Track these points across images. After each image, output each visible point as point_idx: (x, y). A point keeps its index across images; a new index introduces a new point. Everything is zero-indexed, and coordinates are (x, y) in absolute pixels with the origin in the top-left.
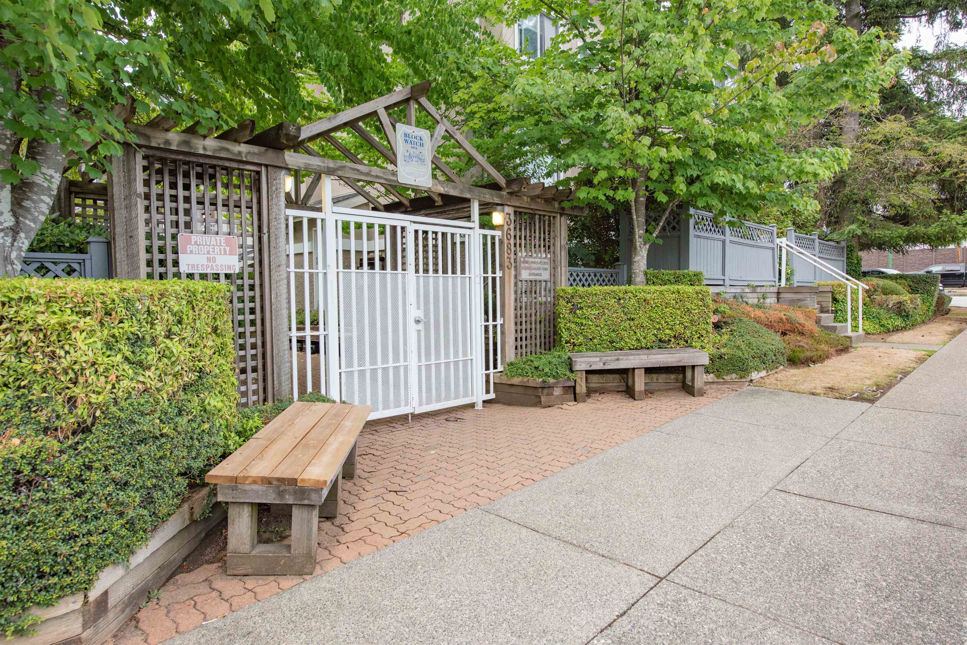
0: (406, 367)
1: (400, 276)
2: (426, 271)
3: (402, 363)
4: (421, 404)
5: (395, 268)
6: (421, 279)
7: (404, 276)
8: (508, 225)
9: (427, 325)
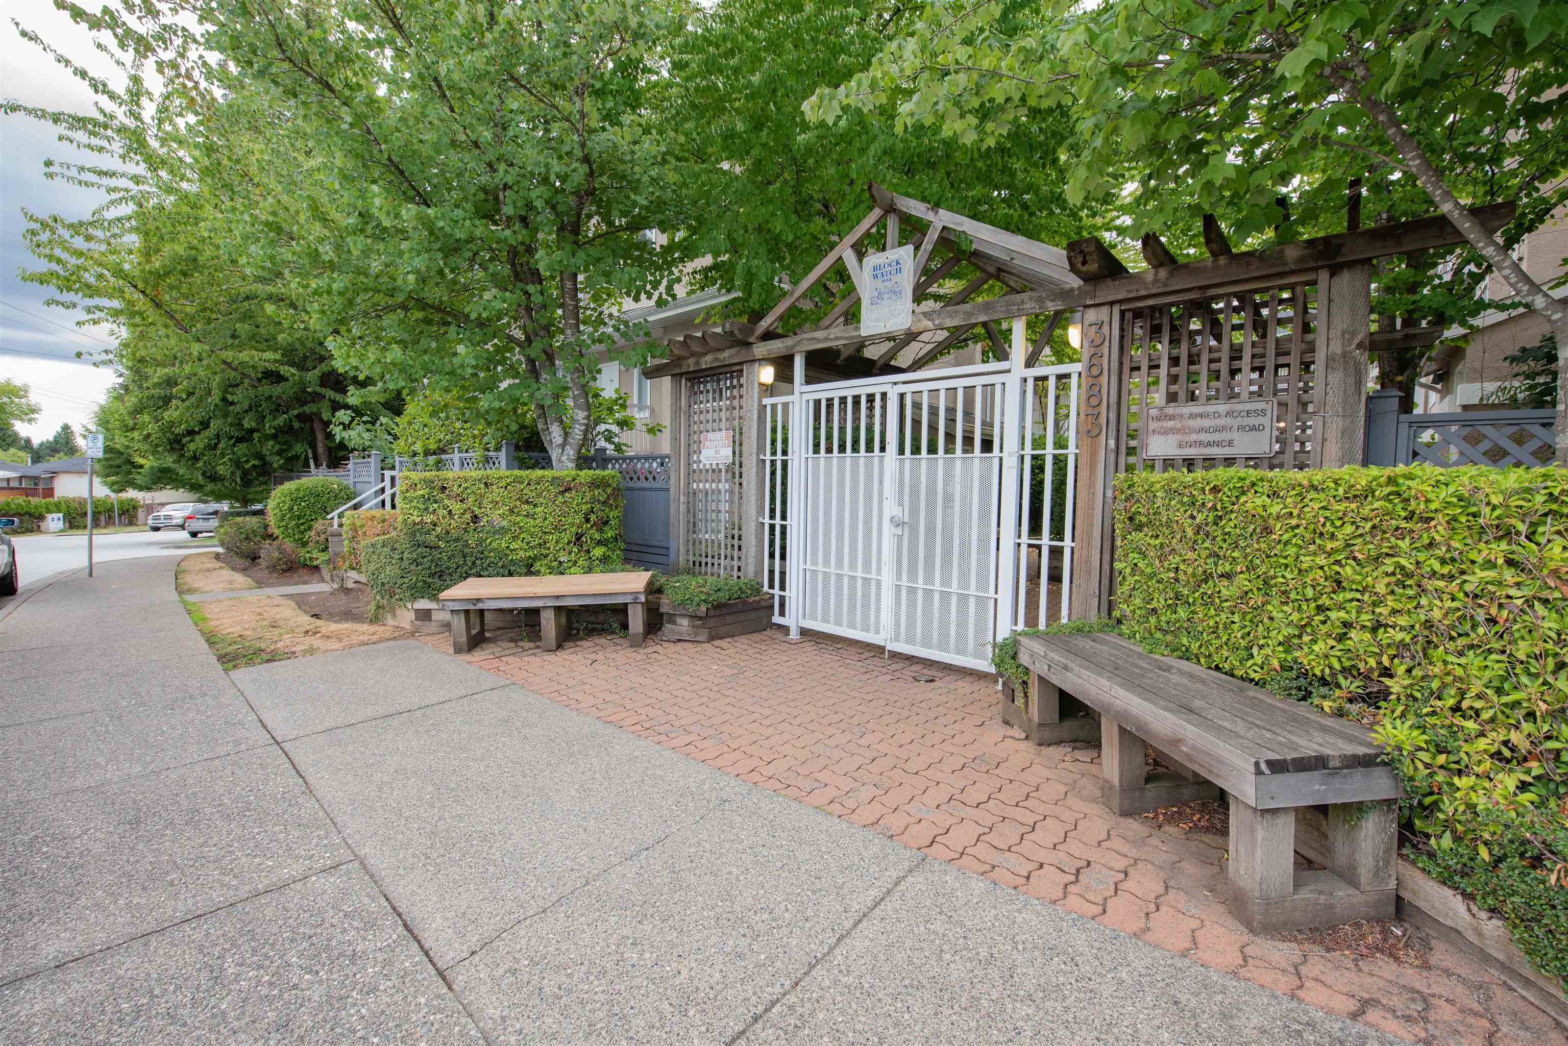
0: (879, 582)
1: (876, 460)
2: (916, 450)
3: (873, 575)
4: (897, 639)
5: (870, 449)
6: (907, 464)
7: (882, 460)
8: (1096, 346)
9: (914, 529)
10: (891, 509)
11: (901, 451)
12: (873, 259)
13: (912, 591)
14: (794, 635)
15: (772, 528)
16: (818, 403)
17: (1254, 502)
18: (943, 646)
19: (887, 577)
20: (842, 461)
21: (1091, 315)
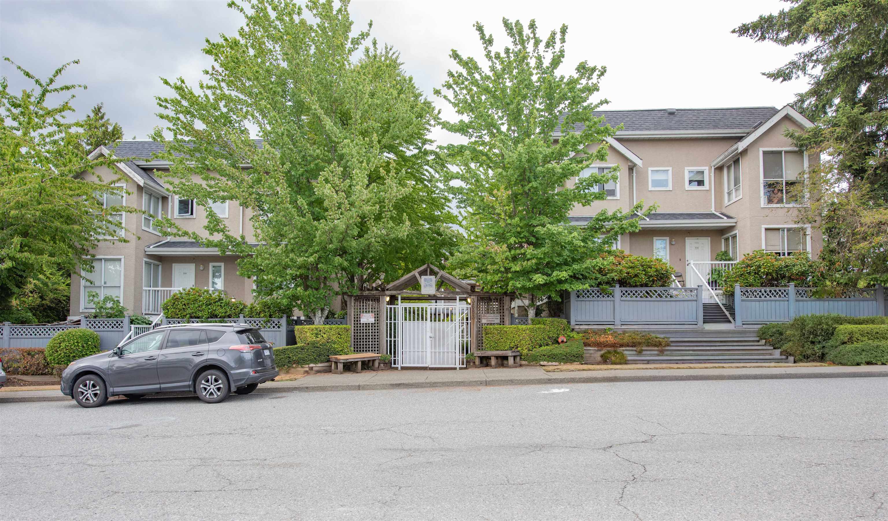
0: (426, 352)
1: (424, 323)
2: (435, 321)
3: (424, 350)
6: (433, 324)
7: (426, 323)
8: (473, 303)
9: (435, 338)
10: (429, 334)
11: (431, 321)
12: (423, 277)
13: (435, 352)
14: (399, 368)
15: (391, 341)
16: (406, 308)
17: (505, 329)
18: (443, 364)
19: (429, 350)
20: (418, 324)
21: (472, 297)
